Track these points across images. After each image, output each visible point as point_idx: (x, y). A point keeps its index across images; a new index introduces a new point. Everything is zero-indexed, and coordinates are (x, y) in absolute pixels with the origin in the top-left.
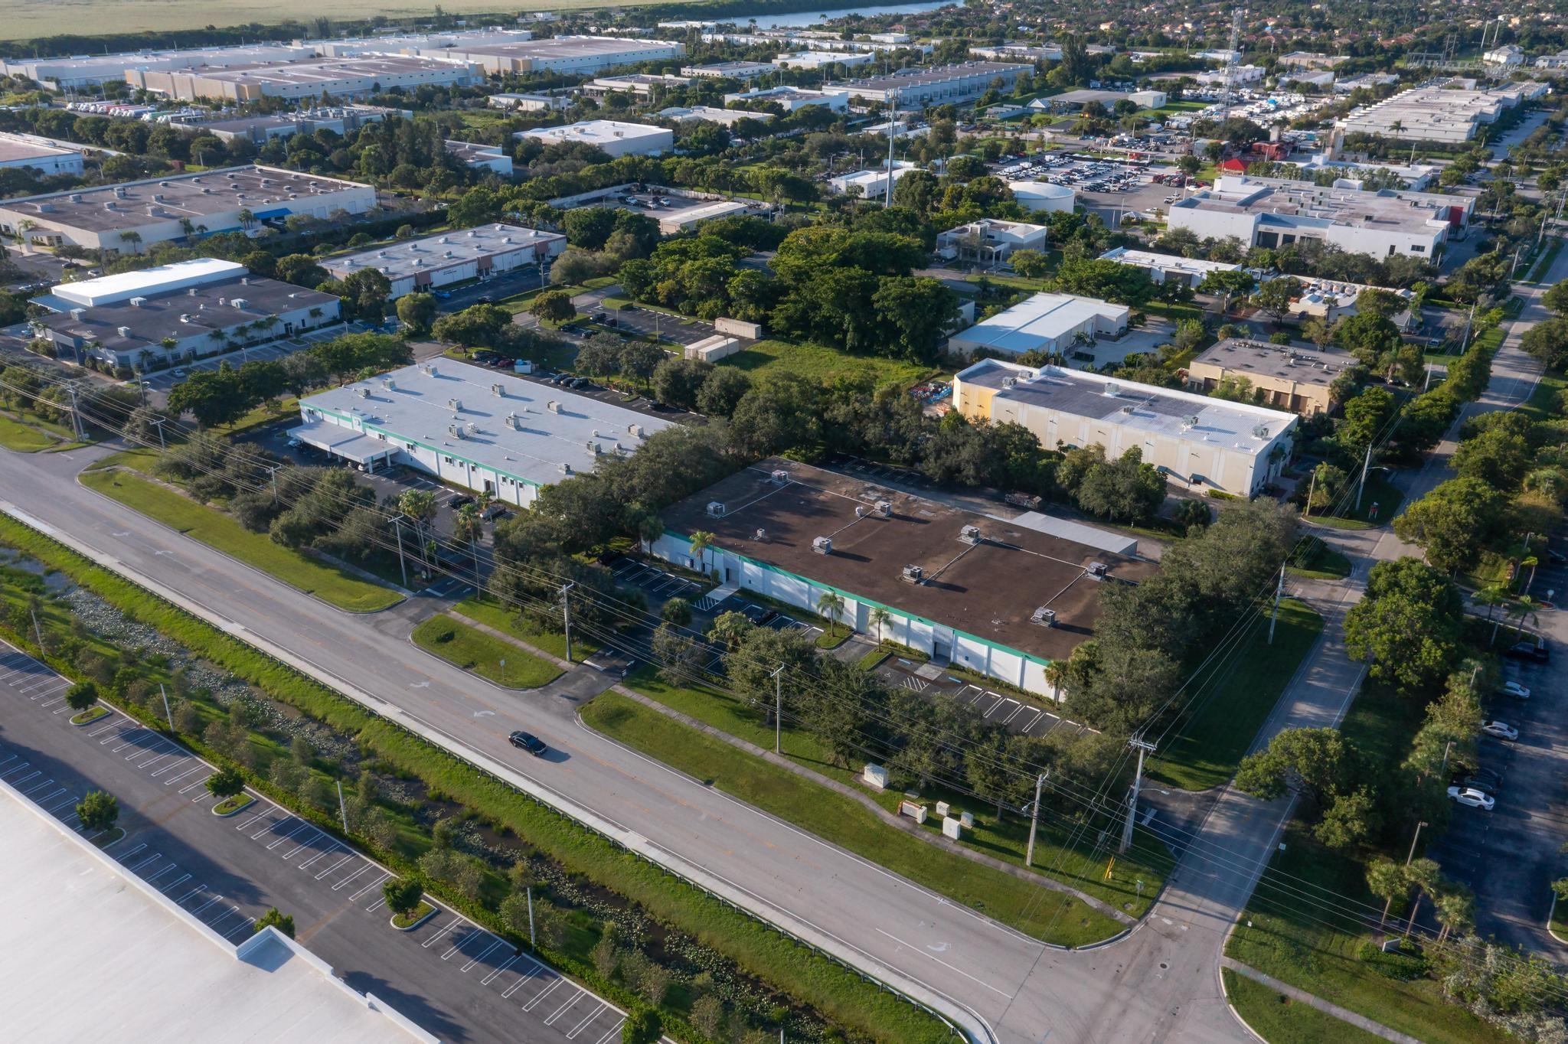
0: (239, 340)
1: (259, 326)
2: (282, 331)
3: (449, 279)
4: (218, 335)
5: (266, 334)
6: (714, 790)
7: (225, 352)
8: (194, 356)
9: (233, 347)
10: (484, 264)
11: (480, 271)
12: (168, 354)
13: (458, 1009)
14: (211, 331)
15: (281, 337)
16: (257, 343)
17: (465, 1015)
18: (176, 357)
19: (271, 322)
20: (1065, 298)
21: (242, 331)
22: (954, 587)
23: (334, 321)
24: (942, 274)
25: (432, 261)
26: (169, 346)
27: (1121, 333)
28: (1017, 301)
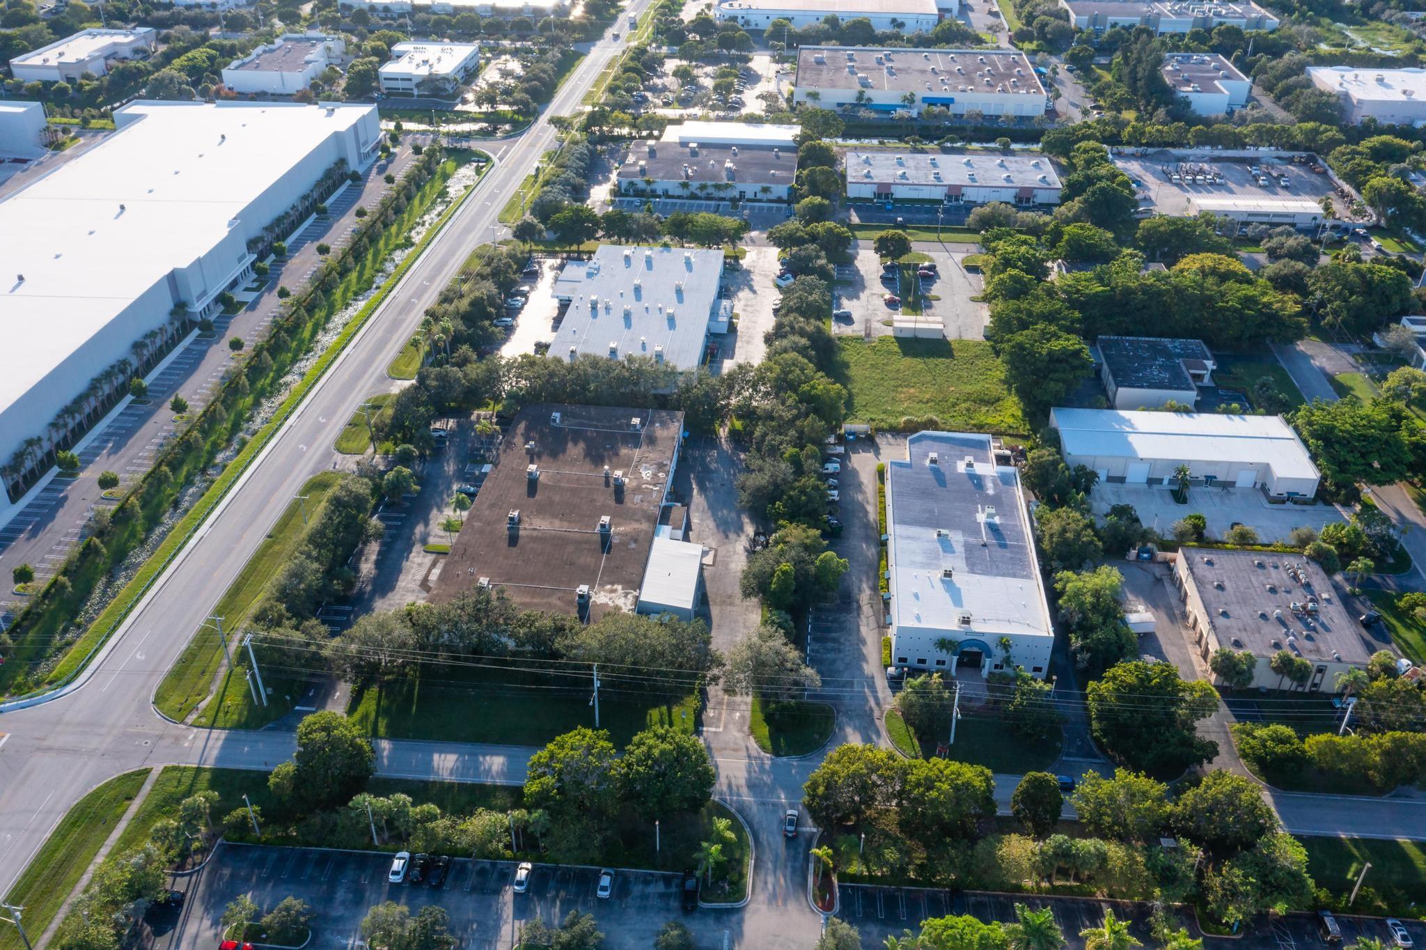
0: (698, 192)
1: (717, 187)
2: (736, 195)
3: (910, 194)
4: (686, 185)
5: (722, 194)
7: (687, 198)
8: (666, 194)
9: (693, 196)
12: (648, 188)
15: (731, 200)
16: (712, 199)
17: (46, 533)
18: (653, 191)
19: (728, 186)
21: (703, 187)
22: (513, 540)
23: (779, 200)
24: (1330, 359)
25: (914, 175)
26: (648, 183)
27: (1292, 499)
28: (1228, 412)
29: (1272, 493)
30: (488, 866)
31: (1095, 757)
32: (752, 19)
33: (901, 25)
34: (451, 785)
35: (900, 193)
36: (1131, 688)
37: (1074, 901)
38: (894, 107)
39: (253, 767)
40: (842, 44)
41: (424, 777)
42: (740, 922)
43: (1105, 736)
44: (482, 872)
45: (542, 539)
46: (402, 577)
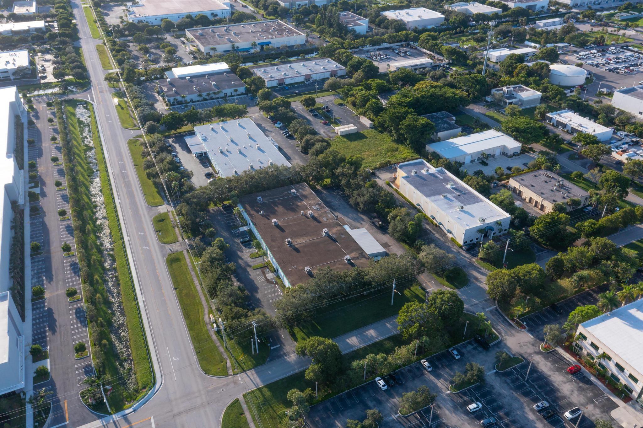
0: (207, 97)
1: (215, 93)
2: (223, 96)
3: (293, 81)
4: (200, 95)
5: (217, 96)
6: (174, 292)
7: (202, 101)
8: (192, 101)
9: (205, 100)
10: (308, 77)
11: (306, 80)
12: (183, 100)
13: (60, 326)
14: (199, 93)
15: (222, 98)
16: (213, 99)
17: (60, 328)
18: (186, 101)
19: (219, 92)
20: (500, 134)
21: (208, 95)
22: (297, 250)
23: (242, 94)
24: (479, 109)
25: (290, 74)
26: (183, 97)
27: (515, 155)
28: (477, 132)
29: (509, 154)
30: (409, 368)
31: (544, 251)
32: (149, 20)
33: (216, 15)
34: (365, 348)
35: (288, 81)
36: (549, 223)
37: (582, 294)
38: (249, 49)
39: (281, 377)
40: (203, 26)
41: (352, 350)
42: (505, 345)
43: (547, 242)
44: (409, 371)
45: (306, 246)
46: (255, 282)
